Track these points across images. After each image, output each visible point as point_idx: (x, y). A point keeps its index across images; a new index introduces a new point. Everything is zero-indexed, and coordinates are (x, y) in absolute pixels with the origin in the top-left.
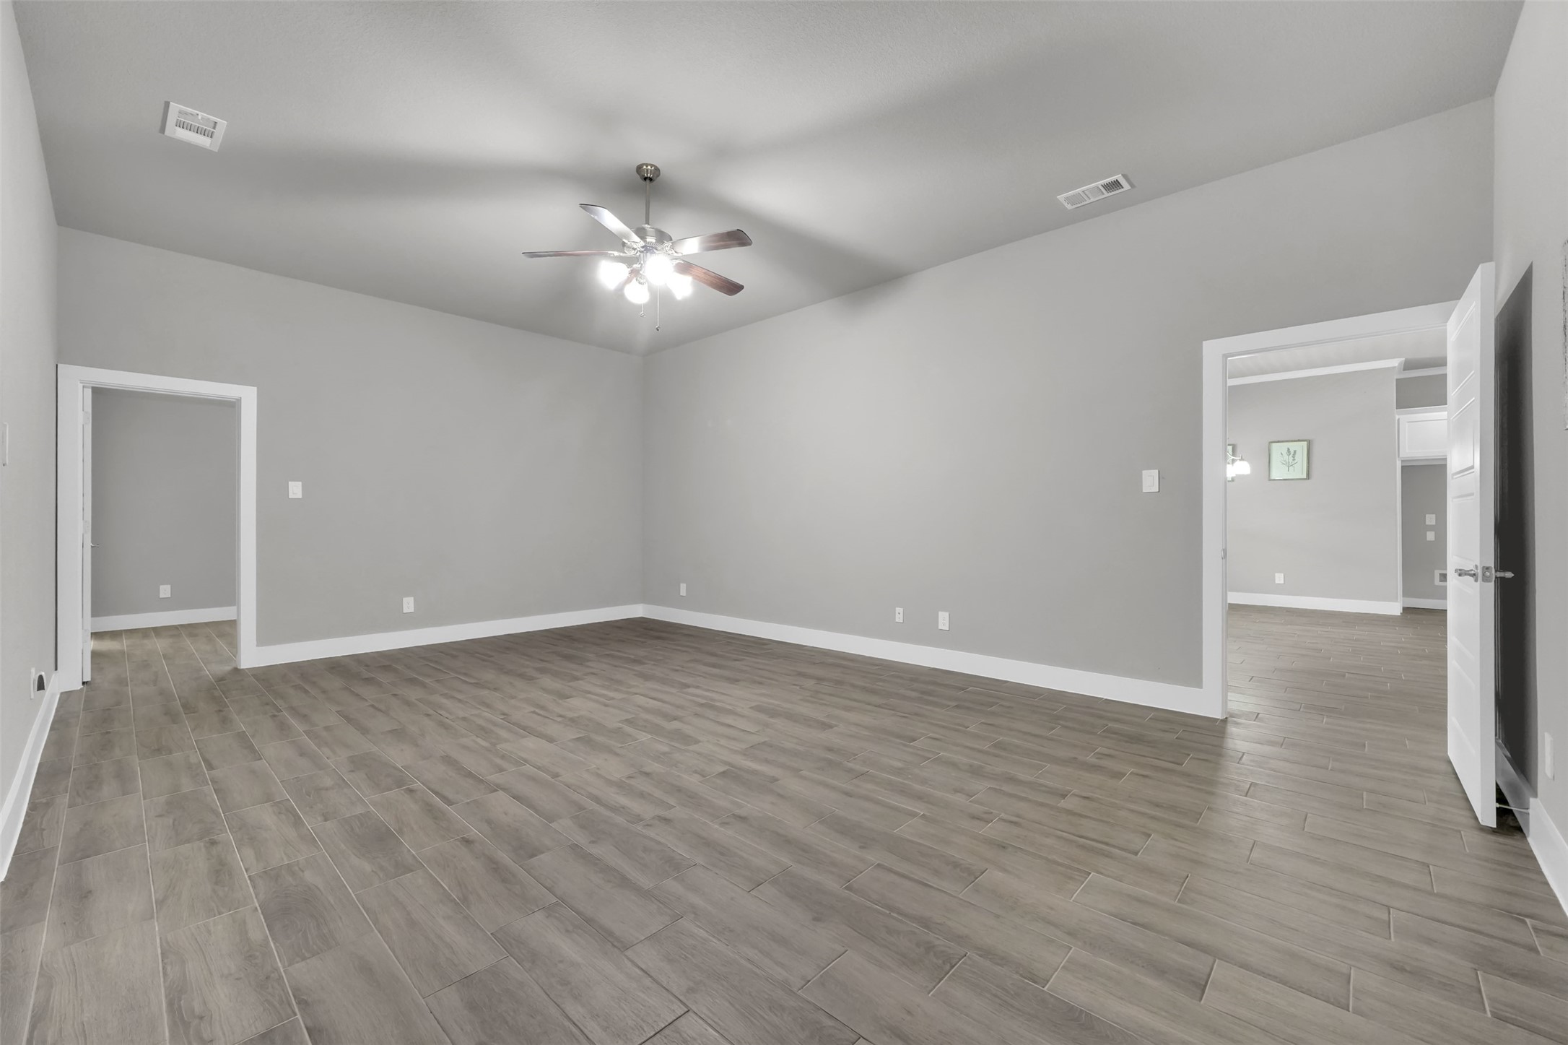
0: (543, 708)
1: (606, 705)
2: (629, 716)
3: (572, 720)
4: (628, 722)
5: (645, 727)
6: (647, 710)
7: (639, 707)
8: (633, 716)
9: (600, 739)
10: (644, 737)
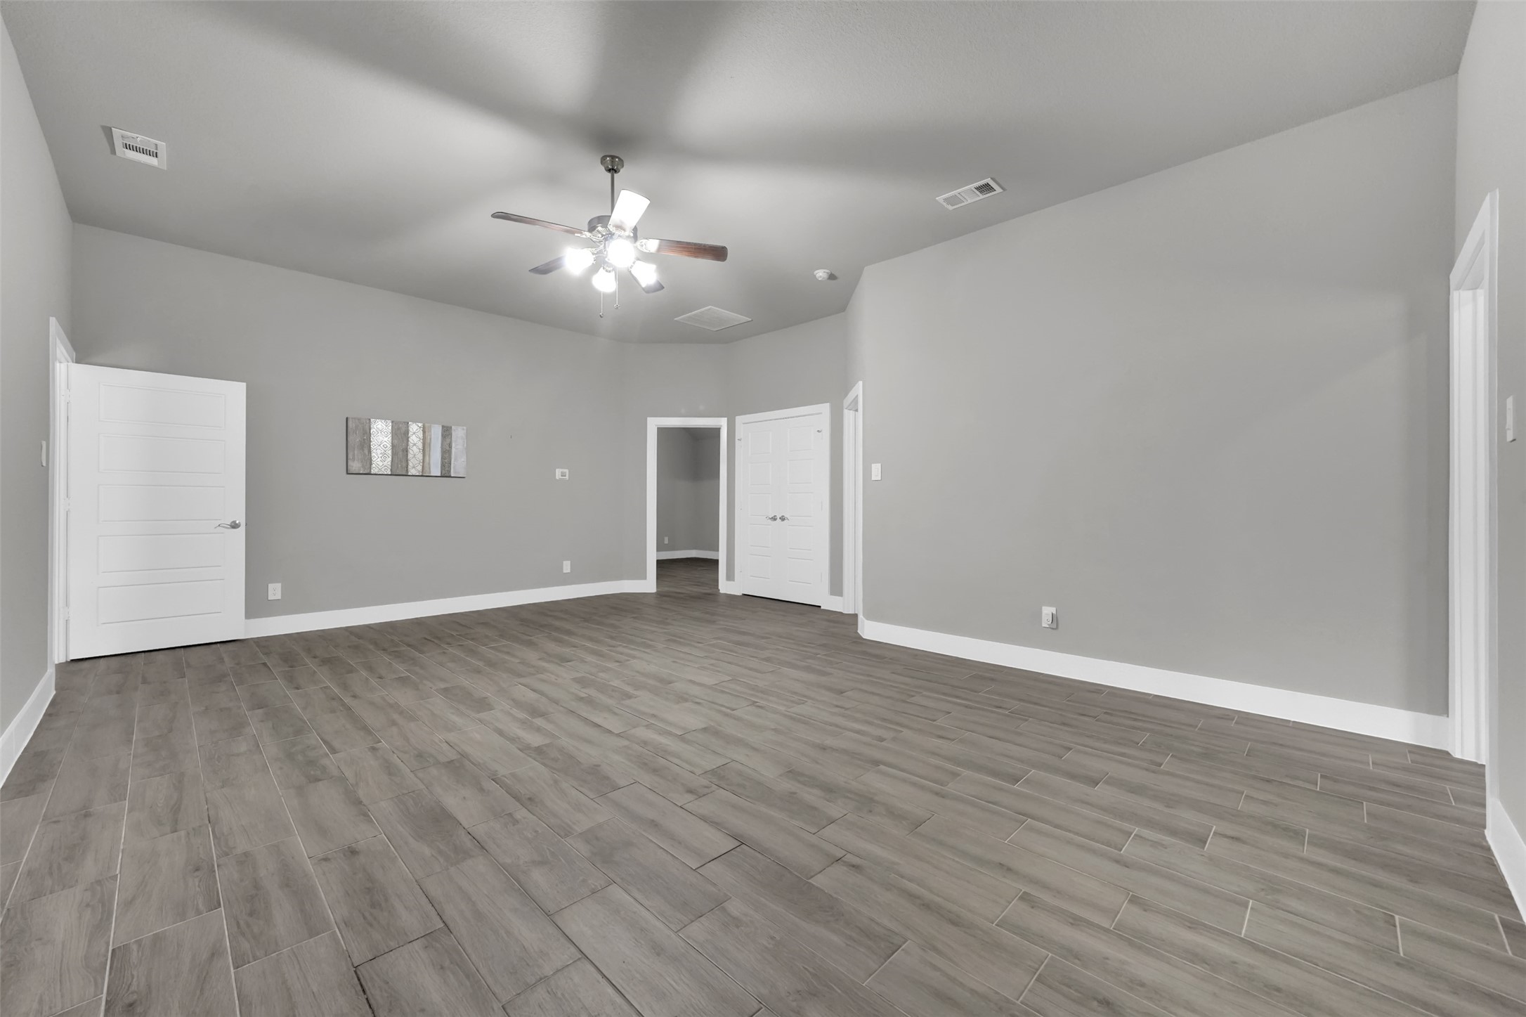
0: (726, 715)
1: (654, 716)
2: (628, 702)
3: (686, 700)
4: (629, 697)
5: (613, 691)
6: (609, 709)
7: (615, 714)
8: (624, 702)
9: (651, 682)
10: (615, 683)
